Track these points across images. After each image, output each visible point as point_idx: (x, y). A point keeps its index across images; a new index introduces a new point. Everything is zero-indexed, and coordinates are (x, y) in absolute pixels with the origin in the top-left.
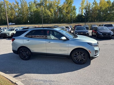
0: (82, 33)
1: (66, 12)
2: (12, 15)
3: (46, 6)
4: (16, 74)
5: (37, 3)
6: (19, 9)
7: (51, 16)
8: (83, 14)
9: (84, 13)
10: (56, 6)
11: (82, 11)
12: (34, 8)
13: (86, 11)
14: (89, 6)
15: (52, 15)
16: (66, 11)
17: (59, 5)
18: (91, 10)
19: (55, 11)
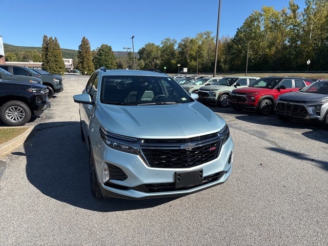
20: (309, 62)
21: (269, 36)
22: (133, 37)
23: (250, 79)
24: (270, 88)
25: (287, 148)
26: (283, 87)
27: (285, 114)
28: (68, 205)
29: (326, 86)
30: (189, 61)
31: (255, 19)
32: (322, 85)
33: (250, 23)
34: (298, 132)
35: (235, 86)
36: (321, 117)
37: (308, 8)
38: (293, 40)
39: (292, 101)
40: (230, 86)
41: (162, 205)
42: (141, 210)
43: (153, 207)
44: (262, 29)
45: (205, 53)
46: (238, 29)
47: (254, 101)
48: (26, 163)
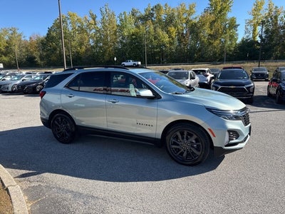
0: (232, 87)
1: (210, 35)
2: (81, 44)
3: (160, 20)
4: (28, 172)
5: (138, 15)
6: (97, 31)
7: (168, 45)
8: (258, 39)
9: (261, 37)
10: (184, 21)
11: (254, 30)
12: (131, 28)
13: (267, 31)
14: (276, 17)
15: (171, 44)
16: (209, 32)
17: (191, 18)
18: (282, 28)
19: (179, 33)
21: (77, 37)
33: (58, 25)
37: (103, 18)
46: (49, 28)
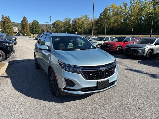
2: (116, 21)
6: (126, 13)
20: (132, 30)
21: (115, 17)
22: (51, 17)
23: (110, 38)
24: (120, 42)
25: (134, 69)
26: (126, 41)
27: (129, 53)
28: (42, 101)
29: (145, 41)
30: (78, 29)
31: (108, 10)
32: (144, 40)
33: (106, 11)
34: (136, 61)
35: (104, 41)
36: (145, 54)
37: (131, 5)
38: (125, 20)
39: (132, 47)
40: (101, 41)
41: (88, 98)
42: (79, 100)
43: (84, 99)
44: (111, 14)
45: (85, 25)
46: (100, 14)
47: (114, 48)
48: (11, 81)
